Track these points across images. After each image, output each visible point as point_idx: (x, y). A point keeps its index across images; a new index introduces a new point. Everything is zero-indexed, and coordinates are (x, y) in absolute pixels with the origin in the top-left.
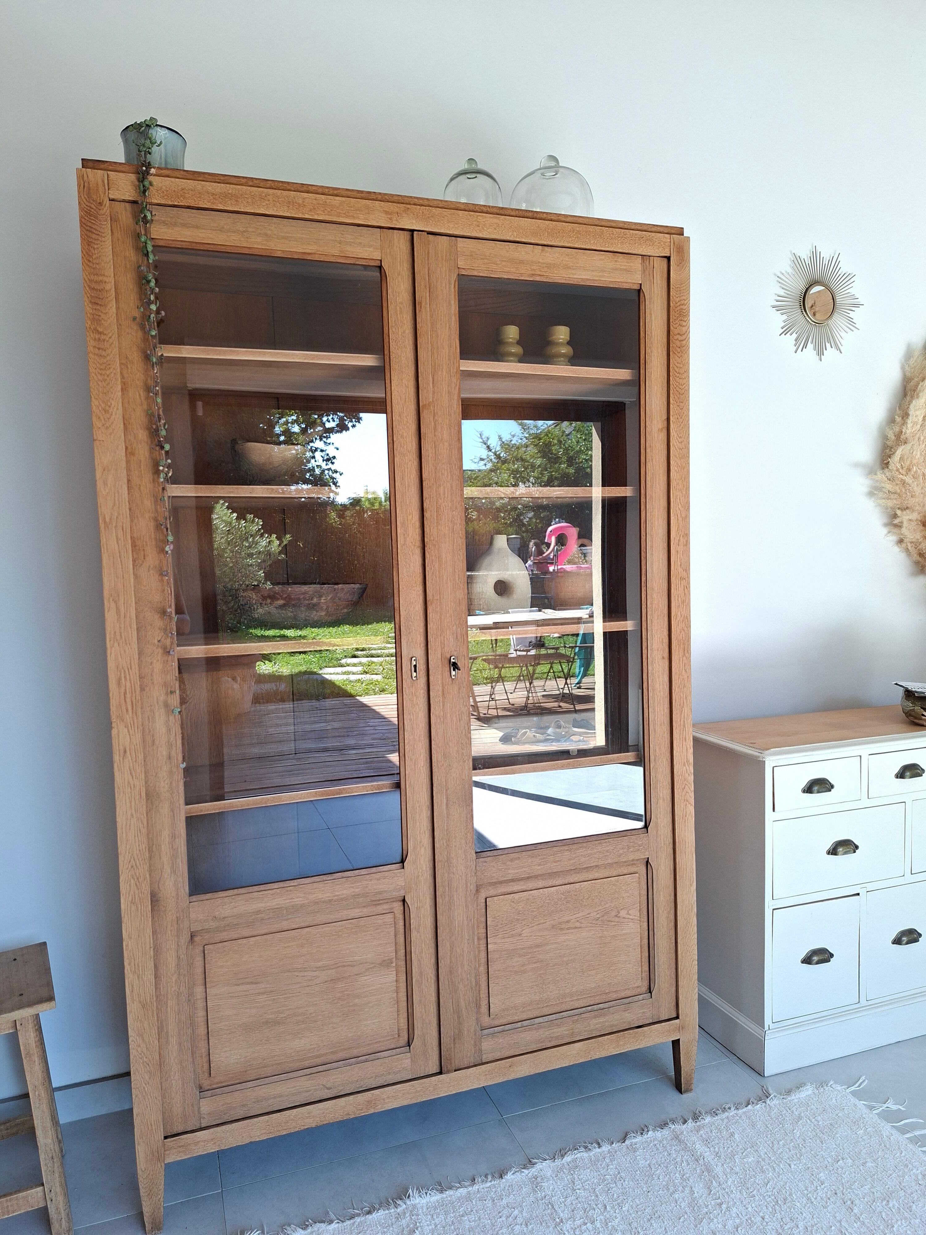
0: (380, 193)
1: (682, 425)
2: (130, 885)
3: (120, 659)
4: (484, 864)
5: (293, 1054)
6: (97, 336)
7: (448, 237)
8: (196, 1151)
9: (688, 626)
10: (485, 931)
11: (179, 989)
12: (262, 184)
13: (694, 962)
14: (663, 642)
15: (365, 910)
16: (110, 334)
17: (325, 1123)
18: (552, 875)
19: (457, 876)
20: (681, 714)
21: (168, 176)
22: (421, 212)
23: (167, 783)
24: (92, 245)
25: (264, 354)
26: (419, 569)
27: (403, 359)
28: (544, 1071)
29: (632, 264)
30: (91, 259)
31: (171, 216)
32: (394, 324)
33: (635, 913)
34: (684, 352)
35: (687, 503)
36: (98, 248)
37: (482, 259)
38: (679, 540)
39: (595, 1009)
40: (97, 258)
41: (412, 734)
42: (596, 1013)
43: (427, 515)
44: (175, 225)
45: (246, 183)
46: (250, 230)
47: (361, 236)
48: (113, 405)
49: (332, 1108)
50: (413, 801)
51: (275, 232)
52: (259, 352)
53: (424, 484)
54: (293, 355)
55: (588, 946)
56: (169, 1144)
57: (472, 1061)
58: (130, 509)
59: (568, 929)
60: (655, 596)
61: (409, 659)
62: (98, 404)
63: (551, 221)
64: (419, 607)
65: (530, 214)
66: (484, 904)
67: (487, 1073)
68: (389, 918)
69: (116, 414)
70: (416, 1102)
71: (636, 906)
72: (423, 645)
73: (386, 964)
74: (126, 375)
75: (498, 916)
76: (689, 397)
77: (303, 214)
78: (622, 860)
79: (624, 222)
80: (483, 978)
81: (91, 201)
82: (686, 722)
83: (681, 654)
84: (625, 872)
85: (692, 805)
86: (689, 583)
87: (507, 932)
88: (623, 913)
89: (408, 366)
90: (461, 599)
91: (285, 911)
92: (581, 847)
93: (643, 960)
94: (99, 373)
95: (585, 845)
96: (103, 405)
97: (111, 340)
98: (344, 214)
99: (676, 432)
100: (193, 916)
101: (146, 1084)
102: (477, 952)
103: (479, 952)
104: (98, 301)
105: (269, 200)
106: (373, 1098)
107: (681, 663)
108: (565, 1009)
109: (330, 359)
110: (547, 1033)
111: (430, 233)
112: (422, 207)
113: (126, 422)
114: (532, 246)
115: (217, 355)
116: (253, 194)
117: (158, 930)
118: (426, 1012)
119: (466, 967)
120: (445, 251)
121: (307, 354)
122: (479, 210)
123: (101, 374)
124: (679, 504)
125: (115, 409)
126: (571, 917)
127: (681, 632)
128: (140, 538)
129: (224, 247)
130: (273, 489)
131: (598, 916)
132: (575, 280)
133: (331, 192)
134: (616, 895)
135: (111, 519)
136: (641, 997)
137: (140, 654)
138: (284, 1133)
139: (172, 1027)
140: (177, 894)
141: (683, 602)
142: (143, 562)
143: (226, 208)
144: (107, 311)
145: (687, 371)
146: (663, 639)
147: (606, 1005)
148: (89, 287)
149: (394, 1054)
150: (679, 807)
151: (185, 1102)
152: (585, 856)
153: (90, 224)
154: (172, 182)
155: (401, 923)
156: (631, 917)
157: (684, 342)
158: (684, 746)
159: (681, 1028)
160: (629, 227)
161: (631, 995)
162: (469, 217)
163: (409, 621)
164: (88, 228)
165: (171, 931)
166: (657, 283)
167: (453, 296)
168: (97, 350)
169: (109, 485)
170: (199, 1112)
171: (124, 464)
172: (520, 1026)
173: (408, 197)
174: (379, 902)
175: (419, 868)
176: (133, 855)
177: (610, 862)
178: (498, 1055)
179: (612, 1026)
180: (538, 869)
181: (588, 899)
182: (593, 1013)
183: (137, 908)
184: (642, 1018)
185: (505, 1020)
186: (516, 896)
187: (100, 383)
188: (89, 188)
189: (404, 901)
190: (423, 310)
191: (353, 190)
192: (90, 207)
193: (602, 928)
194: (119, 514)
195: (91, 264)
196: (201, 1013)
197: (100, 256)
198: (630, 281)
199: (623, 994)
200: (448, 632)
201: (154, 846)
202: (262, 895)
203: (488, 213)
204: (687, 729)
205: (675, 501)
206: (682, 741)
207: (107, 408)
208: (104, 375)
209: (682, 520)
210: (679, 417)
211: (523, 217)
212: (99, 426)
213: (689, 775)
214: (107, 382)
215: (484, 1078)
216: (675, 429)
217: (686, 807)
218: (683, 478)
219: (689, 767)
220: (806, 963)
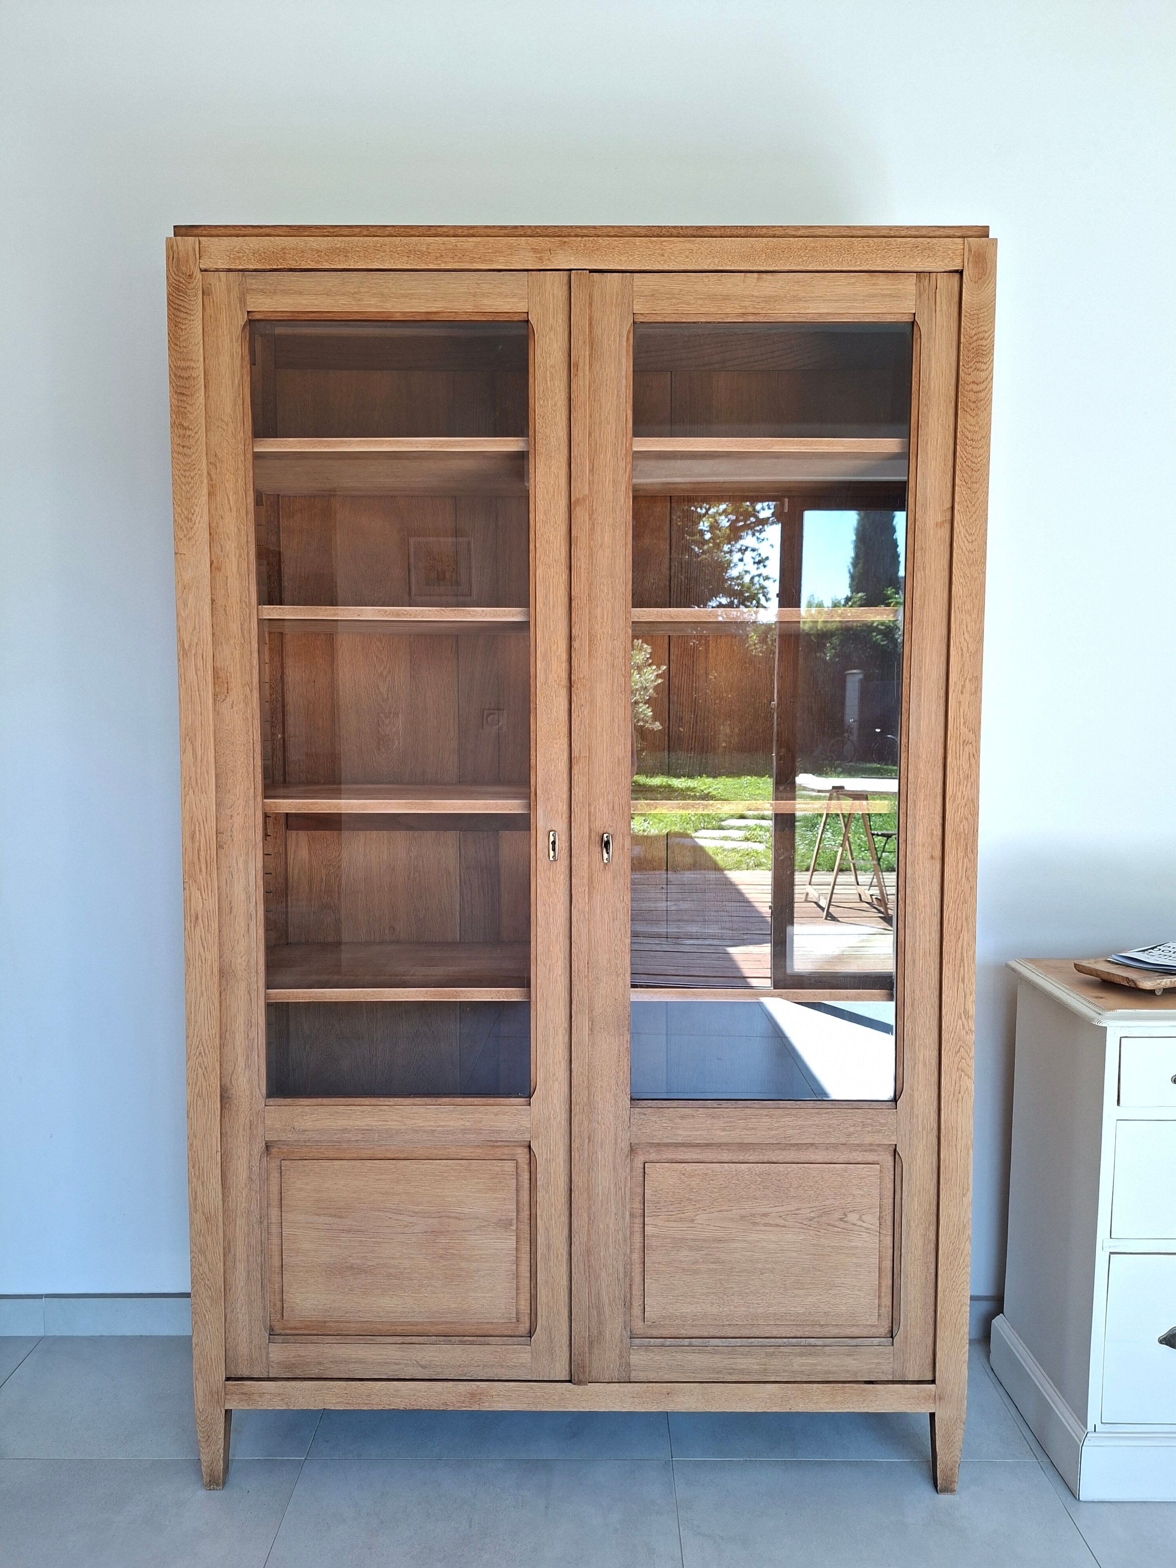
1: (974, 517)
2: (197, 1074)
3: (195, 810)
4: (643, 1117)
5: (382, 1314)
6: (182, 432)
7: (621, 274)
8: (261, 1403)
9: (975, 814)
10: (642, 1207)
11: (250, 1207)
12: (379, 232)
13: (963, 1308)
14: (932, 834)
15: (479, 1151)
16: (196, 429)
17: (414, 1408)
18: (742, 1146)
19: (603, 1127)
20: (957, 942)
21: (268, 235)
22: (582, 245)
23: (245, 961)
24: (180, 325)
25: (382, 443)
26: (564, 716)
27: (552, 440)
28: (718, 1410)
29: (900, 287)
30: (178, 343)
31: (271, 282)
32: (541, 396)
33: (871, 1220)
34: (982, 409)
35: (979, 631)
36: (186, 329)
37: (668, 298)
38: (963, 686)
39: (802, 1344)
40: (185, 340)
41: (547, 932)
42: (803, 1349)
43: (576, 644)
44: (275, 292)
45: (360, 233)
46: (362, 290)
47: (502, 284)
48: (197, 513)
49: (425, 1392)
50: (546, 1019)
51: (394, 290)
52: (376, 441)
53: (573, 605)
54: (416, 442)
55: (794, 1254)
56: (230, 1387)
57: (616, 1376)
58: (213, 635)
59: (766, 1225)
60: (921, 765)
61: (546, 833)
62: (180, 512)
63: (774, 237)
64: (563, 765)
65: (743, 232)
66: (642, 1170)
67: (635, 1395)
68: (509, 1166)
69: (199, 522)
70: (534, 1409)
71: (873, 1210)
72: (565, 816)
73: (505, 1224)
74: (214, 476)
75: (662, 1190)
76: (988, 474)
77: (426, 264)
78: (852, 1142)
79: (890, 228)
80: (637, 1269)
81: (180, 274)
82: (965, 955)
83: (961, 854)
84: (860, 1159)
85: (969, 1077)
86: (978, 750)
87: (673, 1213)
88: (853, 1217)
89: (558, 449)
90: (620, 757)
91: (377, 1135)
92: (787, 1114)
93: (883, 1289)
94: (182, 475)
95: (794, 1112)
96: (186, 513)
97: (197, 436)
98: (480, 258)
99: (965, 526)
100: (268, 1122)
101: (206, 1311)
102: (628, 1233)
103: (632, 1233)
104: (185, 391)
105: (385, 252)
106: (478, 1392)
107: (960, 866)
108: (757, 1334)
109: (463, 446)
110: (726, 1362)
111: (591, 271)
112: (585, 238)
113: (212, 531)
114: (743, 274)
115: (325, 447)
116: (366, 246)
117: (229, 1133)
118: (553, 1298)
119: (611, 1250)
120: (615, 293)
121: (434, 441)
122: (667, 234)
123: (185, 477)
124: (966, 633)
125: (199, 517)
126: (771, 1210)
127: (961, 822)
128: (224, 669)
129: (330, 315)
130: (386, 611)
131: (812, 1215)
132: (810, 316)
133: (466, 232)
134: (843, 1191)
135: (190, 646)
136: (876, 1341)
137: (218, 805)
138: (365, 1408)
139: (240, 1250)
140: (252, 1094)
141: (967, 777)
142: (226, 696)
143: (332, 267)
144: (193, 402)
145: (987, 437)
146: (932, 830)
147: (819, 1342)
148: (175, 375)
149: (509, 1343)
150: (948, 1078)
151: (251, 1342)
152: (793, 1128)
153: (178, 302)
154: (271, 241)
155: (526, 1176)
156: (865, 1225)
157: (982, 394)
158: (961, 990)
159: (938, 1398)
160: (897, 234)
161: (859, 1335)
162: (650, 244)
163: (548, 783)
164: (176, 306)
165: (243, 1136)
166: (941, 311)
167: (624, 352)
168: (181, 448)
169: (189, 605)
170: (267, 1358)
171: (207, 582)
172: (687, 1344)
173: (567, 227)
174: (496, 1144)
175: (550, 1107)
176: (201, 1039)
177: (834, 1142)
178: (652, 1376)
179: (829, 1372)
180: (720, 1136)
181: (797, 1188)
182: (798, 1349)
183: (204, 1102)
184: (878, 1370)
185: (667, 1332)
186: (689, 1167)
187: (183, 487)
188: (178, 259)
189: (530, 1146)
190: (580, 374)
191: (494, 226)
192: (179, 281)
193: (819, 1233)
194: (199, 639)
195: (177, 348)
196: (275, 1240)
197: (189, 338)
198: (896, 311)
199: (849, 1332)
200: (601, 800)
201: (228, 1033)
202: (351, 1110)
203: (678, 237)
204: (966, 965)
205: (958, 628)
206: (958, 982)
207: (190, 516)
208: (188, 477)
209: (970, 656)
210: (970, 505)
211: (730, 237)
212: (181, 537)
213: (967, 1033)
214: (191, 485)
215: (631, 1400)
216: (963, 523)
217: (960, 1080)
218: (973, 595)
219: (968, 1022)
220: (1167, 1345)
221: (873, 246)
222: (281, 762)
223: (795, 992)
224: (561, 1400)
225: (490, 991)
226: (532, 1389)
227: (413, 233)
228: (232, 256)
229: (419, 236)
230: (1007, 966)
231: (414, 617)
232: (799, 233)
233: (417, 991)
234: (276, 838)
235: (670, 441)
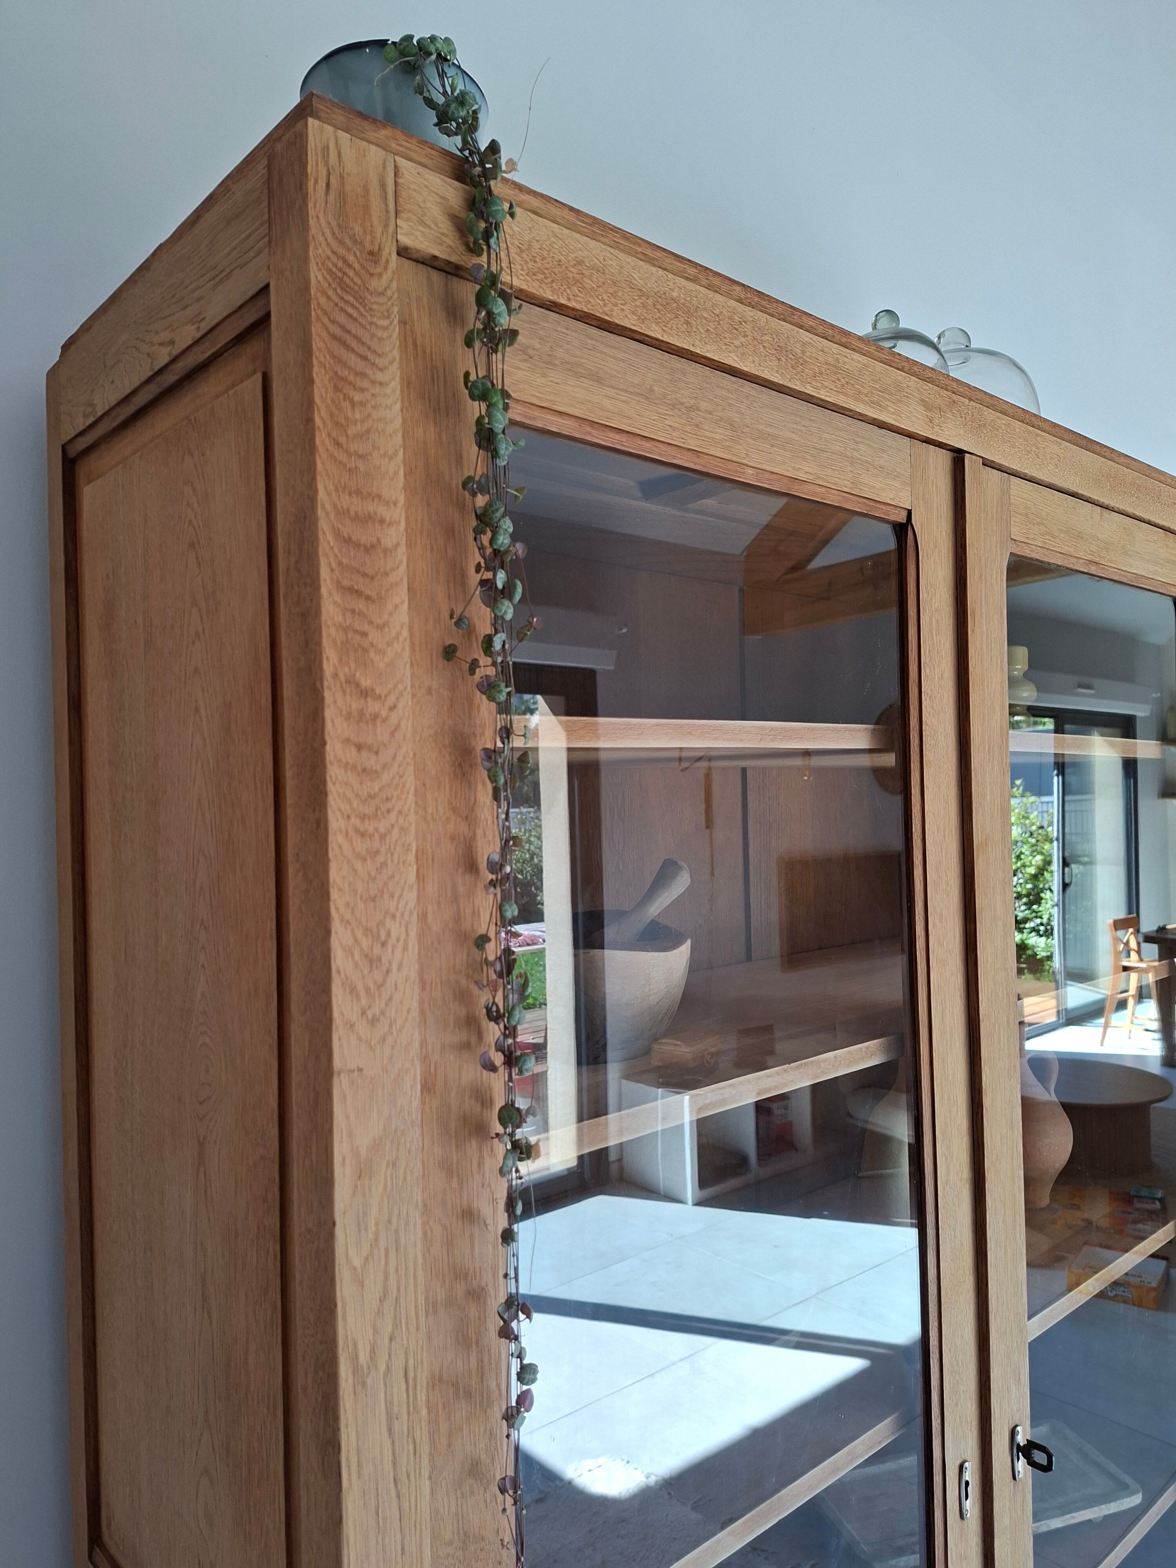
6: (356, 705)
7: (1001, 474)
16: (392, 699)
21: (541, 215)
24: (347, 389)
30: (343, 440)
31: (542, 333)
36: (363, 404)
37: (1038, 524)
40: (359, 436)
44: (549, 362)
47: (885, 452)
48: (393, 939)
51: (749, 420)
62: (351, 942)
69: (400, 965)
77: (802, 382)
81: (348, 242)
94: (357, 830)
96: (365, 943)
97: (394, 718)
104: (360, 584)
111: (985, 462)
112: (972, 403)
125: (398, 952)
144: (386, 617)
153: (341, 318)
154: (554, 234)
162: (1027, 436)
164: (338, 331)
168: (354, 750)
188: (342, 195)
192: (345, 261)
195: (341, 456)
197: (368, 431)
203: (1048, 433)
208: (371, 836)
212: (354, 1018)
214: (380, 859)
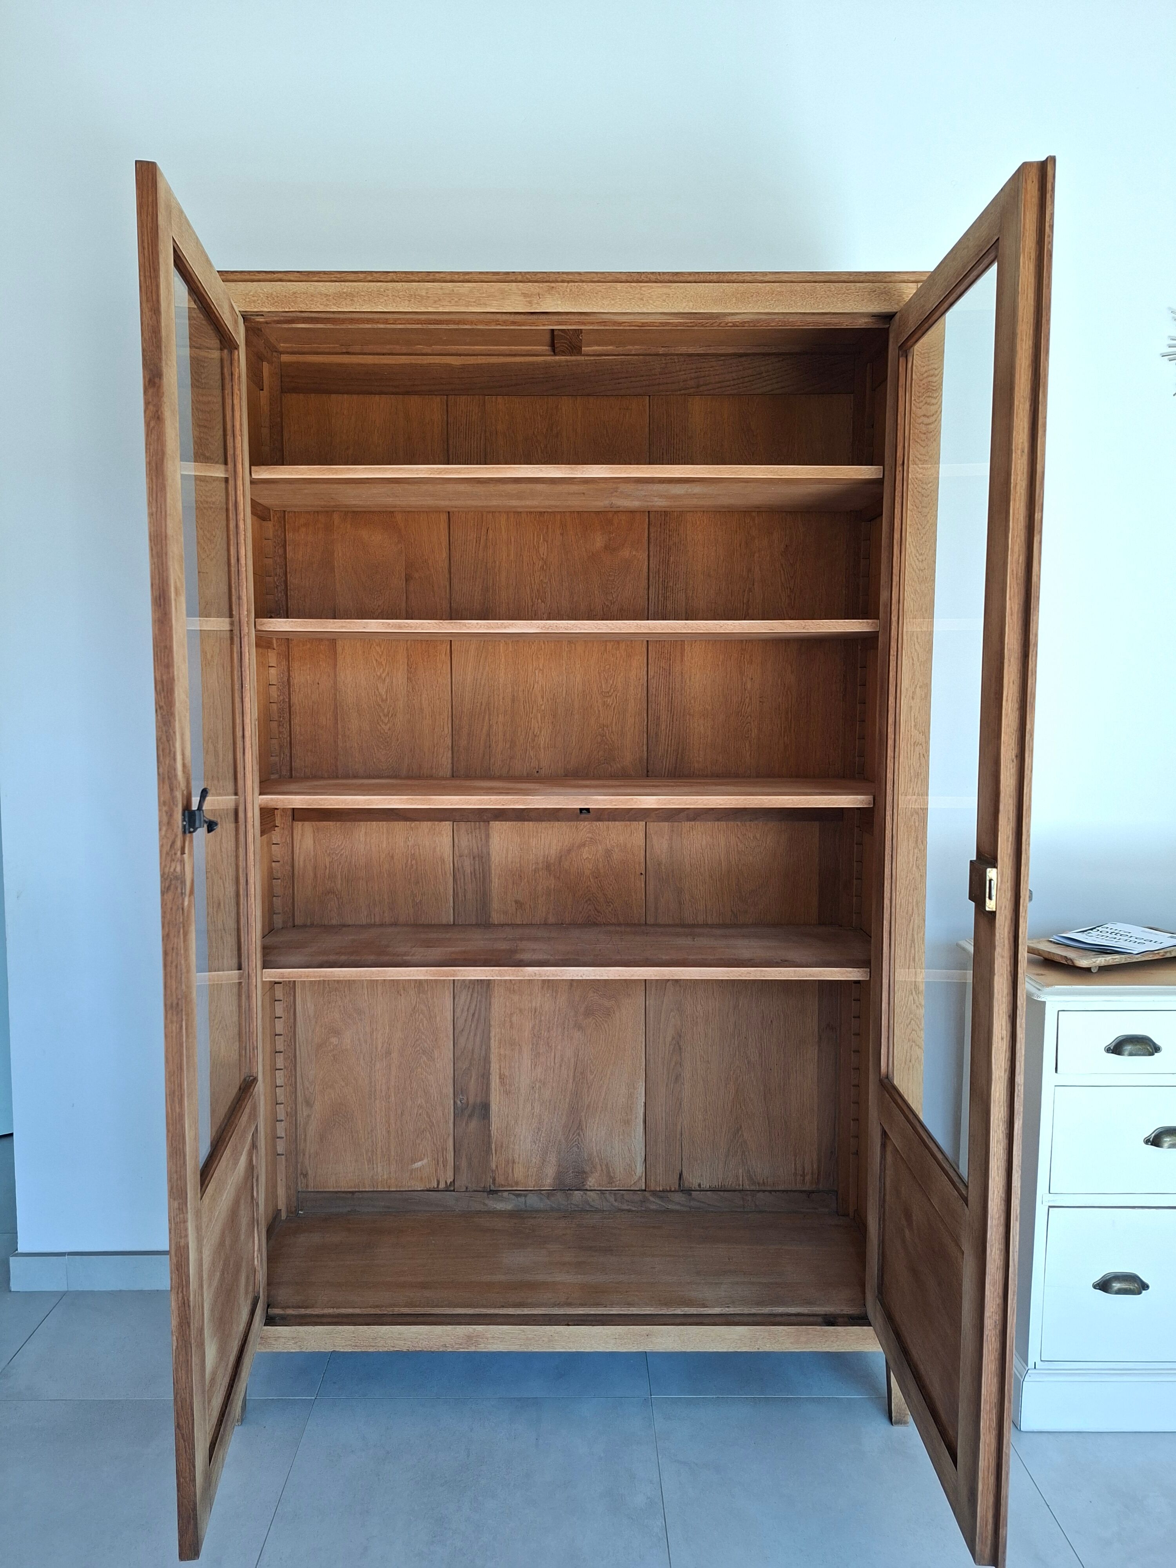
0: (520, 272)
1: (925, 538)
12: (382, 278)
17: (418, 1349)
20: (908, 925)
21: (281, 280)
22: (568, 290)
25: (386, 470)
28: (692, 1350)
34: (932, 441)
35: (929, 642)
36: (207, 366)
38: (914, 693)
45: (365, 277)
48: (216, 534)
49: (426, 1334)
52: (379, 468)
54: (417, 470)
63: (743, 282)
65: (715, 278)
67: (617, 1337)
70: (526, 1350)
76: (937, 500)
77: (426, 307)
79: (850, 273)
82: (916, 936)
85: (919, 1047)
86: (927, 751)
98: (474, 302)
99: (915, 547)
105: (388, 296)
106: (475, 1334)
107: (911, 856)
112: (570, 284)
115: (333, 474)
116: (370, 290)
121: (434, 468)
122: (646, 279)
123: (205, 501)
124: (916, 644)
127: (912, 816)
130: (389, 624)
133: (462, 278)
138: (372, 1350)
141: (918, 775)
148: (197, 409)
150: (899, 1048)
154: (283, 287)
157: (932, 426)
160: (856, 279)
162: (630, 290)
173: (554, 273)
187: (204, 511)
191: (487, 272)
203: (656, 282)
204: (916, 946)
205: (909, 640)
206: (910, 961)
207: (212, 538)
209: (920, 665)
210: (920, 527)
211: (704, 282)
212: (204, 557)
213: (917, 1006)
215: (614, 1341)
216: (914, 544)
217: (911, 1049)
218: (924, 610)
219: (918, 997)
220: (1100, 1289)
221: (834, 291)
222: (288, 758)
223: (762, 971)
224: (550, 1341)
225: (485, 970)
226: (524, 1332)
227: (413, 278)
228: (248, 300)
229: (419, 282)
230: (957, 945)
231: (415, 629)
232: (767, 279)
233: (418, 970)
234: (283, 828)
235: (648, 468)
